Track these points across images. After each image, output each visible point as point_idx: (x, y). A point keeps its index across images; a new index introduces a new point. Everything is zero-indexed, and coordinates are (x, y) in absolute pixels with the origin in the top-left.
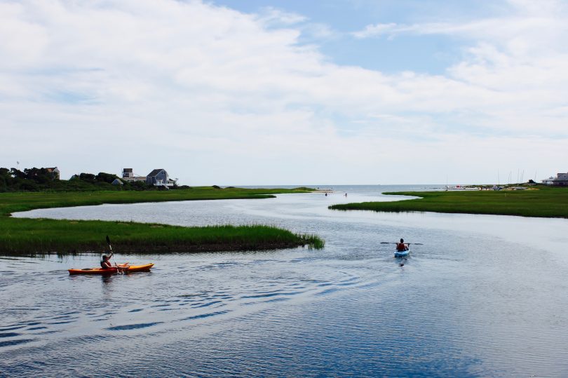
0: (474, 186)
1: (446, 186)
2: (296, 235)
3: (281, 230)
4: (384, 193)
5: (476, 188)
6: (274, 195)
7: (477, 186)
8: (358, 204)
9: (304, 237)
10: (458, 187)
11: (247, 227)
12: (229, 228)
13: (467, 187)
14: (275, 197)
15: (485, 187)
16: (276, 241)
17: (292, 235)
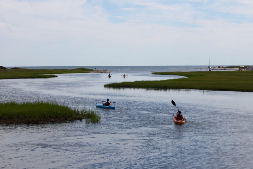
0: (233, 67)
1: (209, 67)
2: (75, 110)
3: (61, 106)
4: (153, 73)
5: (235, 69)
6: (56, 75)
7: (236, 67)
8: (131, 83)
9: (82, 112)
10: (219, 67)
11: (31, 104)
12: (13, 105)
13: (227, 67)
14: (56, 77)
15: (243, 68)
16: (56, 117)
17: (72, 111)
